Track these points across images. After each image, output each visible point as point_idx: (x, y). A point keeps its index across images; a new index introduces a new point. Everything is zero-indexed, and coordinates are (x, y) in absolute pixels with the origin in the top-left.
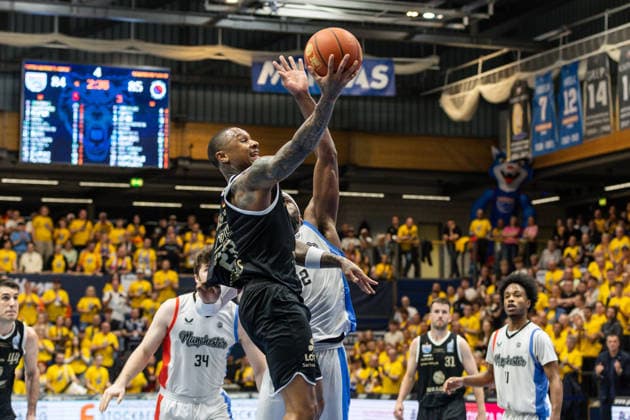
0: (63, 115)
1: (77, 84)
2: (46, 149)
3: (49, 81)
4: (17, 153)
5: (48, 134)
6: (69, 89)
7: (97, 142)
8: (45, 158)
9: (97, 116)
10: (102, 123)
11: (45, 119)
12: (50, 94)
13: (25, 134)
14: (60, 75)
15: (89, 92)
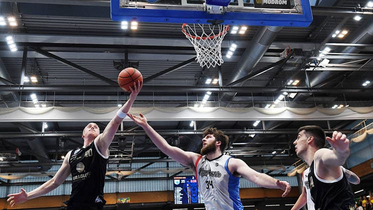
0: (185, 190)
1: (188, 182)
2: (181, 200)
3: (180, 181)
4: (174, 202)
5: (181, 196)
6: (186, 183)
7: (194, 197)
8: (181, 203)
9: (194, 190)
10: (196, 191)
11: (180, 192)
12: (181, 185)
13: (175, 196)
14: (183, 179)
15: (191, 183)
